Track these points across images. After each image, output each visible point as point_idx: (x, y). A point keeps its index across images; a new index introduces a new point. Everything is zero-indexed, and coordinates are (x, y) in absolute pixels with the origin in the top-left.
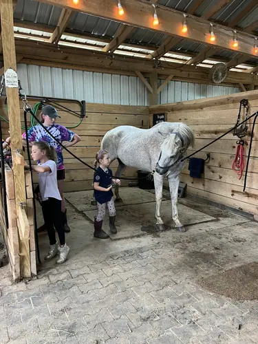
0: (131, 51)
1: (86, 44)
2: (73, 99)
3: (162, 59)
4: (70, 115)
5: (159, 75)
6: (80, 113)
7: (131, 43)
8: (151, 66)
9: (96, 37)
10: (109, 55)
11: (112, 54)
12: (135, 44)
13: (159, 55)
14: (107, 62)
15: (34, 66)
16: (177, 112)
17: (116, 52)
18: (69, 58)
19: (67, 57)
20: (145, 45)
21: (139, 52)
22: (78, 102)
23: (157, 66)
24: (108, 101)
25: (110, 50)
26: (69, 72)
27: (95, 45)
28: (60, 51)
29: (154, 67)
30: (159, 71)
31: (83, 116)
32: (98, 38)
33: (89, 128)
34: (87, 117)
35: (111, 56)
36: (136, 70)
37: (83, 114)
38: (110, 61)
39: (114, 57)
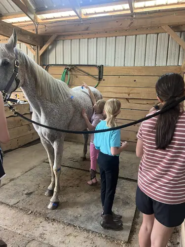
0: (167, 5)
2: (94, 64)
4: (90, 78)
6: (97, 77)
11: (133, 14)
17: (135, 11)
18: (90, 28)
21: (178, 3)
24: (129, 63)
27: (124, 10)
28: (83, 24)
31: (100, 79)
33: (105, 90)
34: (104, 80)
35: (132, 16)
36: (164, 24)
37: (100, 77)
38: (129, 22)
39: (134, 16)
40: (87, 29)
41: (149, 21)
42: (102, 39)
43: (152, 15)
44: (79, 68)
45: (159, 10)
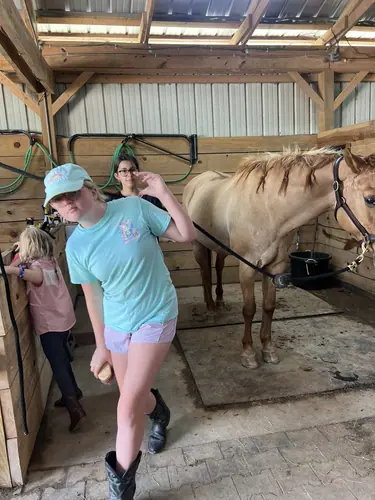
0: (282, 38)
1: (200, 37)
2: (177, 133)
3: (342, 44)
4: (172, 160)
5: (337, 75)
6: (188, 157)
7: (281, 23)
8: (321, 60)
9: (215, 21)
10: (239, 50)
11: (245, 47)
12: (289, 22)
13: (335, 37)
14: (235, 62)
15: (112, 85)
16: (370, 140)
17: (251, 43)
18: (168, 65)
19: (164, 63)
20: (307, 23)
21: (298, 38)
22: (185, 137)
23: (331, 59)
24: (239, 132)
25: (241, 40)
26: (169, 89)
27: (216, 37)
28: (152, 54)
29: (327, 61)
30: (337, 66)
31: (193, 161)
32: (219, 21)
34: (200, 162)
35: (243, 51)
36: (291, 70)
37: (193, 157)
38: (240, 61)
39: (247, 52)
40: (162, 66)
41: (271, 62)
42: (185, 86)
43: (274, 53)
44: (148, 140)
45: (284, 46)
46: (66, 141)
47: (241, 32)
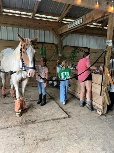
2: (86, 47)
24: (98, 48)
26: (85, 36)
40: (85, 31)
42: (88, 36)
46: (63, 47)
47: (102, 25)
